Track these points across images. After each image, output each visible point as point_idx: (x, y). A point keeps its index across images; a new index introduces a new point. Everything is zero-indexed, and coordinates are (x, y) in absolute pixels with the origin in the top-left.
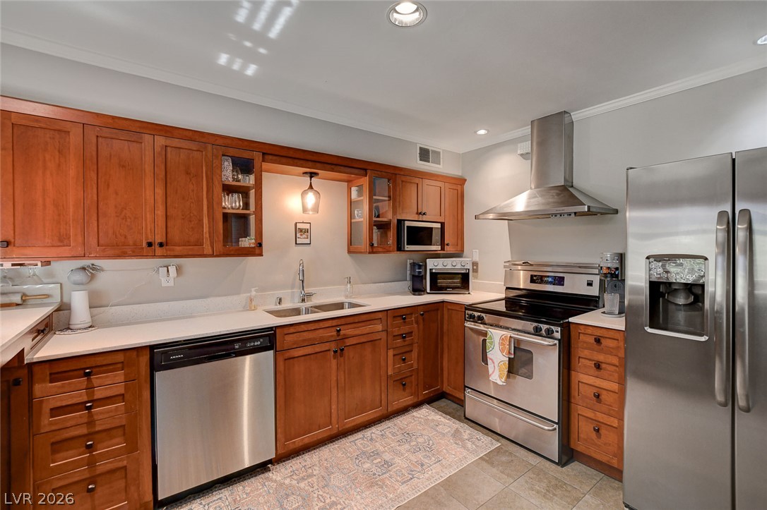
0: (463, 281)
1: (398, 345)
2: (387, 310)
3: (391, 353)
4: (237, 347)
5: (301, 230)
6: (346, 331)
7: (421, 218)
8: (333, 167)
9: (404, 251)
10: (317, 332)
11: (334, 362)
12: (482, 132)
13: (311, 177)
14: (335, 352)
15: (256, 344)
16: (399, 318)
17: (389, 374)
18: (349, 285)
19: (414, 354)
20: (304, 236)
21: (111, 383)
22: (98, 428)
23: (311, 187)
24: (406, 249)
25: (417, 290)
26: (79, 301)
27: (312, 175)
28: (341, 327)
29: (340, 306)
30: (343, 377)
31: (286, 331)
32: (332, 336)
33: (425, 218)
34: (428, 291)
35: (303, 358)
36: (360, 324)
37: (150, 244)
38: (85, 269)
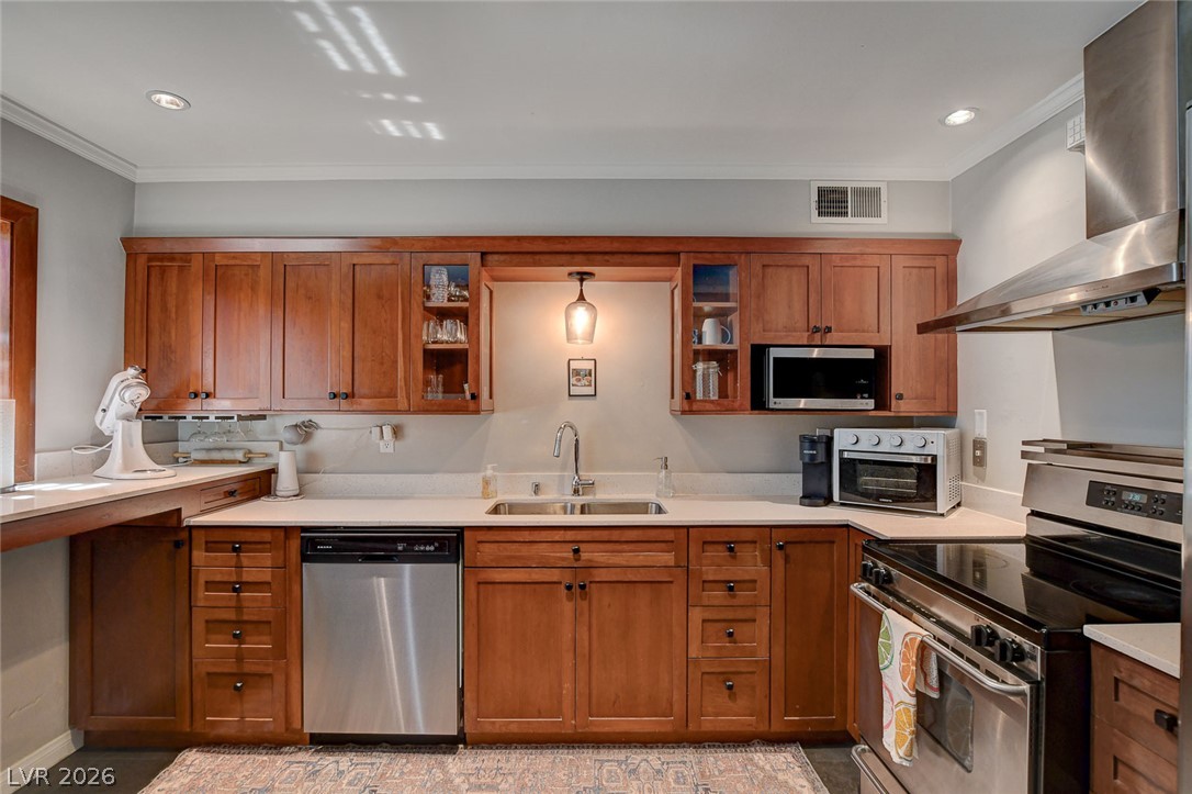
0: (920, 484)
1: (716, 602)
2: (688, 527)
3: (697, 615)
4: (400, 548)
5: (577, 372)
6: (592, 555)
7: (817, 339)
9: (769, 409)
10: (536, 546)
11: (568, 607)
12: (960, 117)
13: (582, 280)
14: (569, 588)
15: (428, 548)
16: (720, 547)
17: (693, 653)
18: (664, 471)
19: (762, 628)
20: (584, 382)
21: (258, 567)
22: (245, 618)
23: (582, 298)
24: (772, 406)
25: (812, 497)
26: (286, 464)
27: (582, 277)
28: (583, 547)
29: (642, 508)
30: (586, 637)
31: (481, 536)
32: (563, 559)
33: (832, 338)
34: (836, 498)
35: (510, 586)
36: (625, 547)
37: (335, 396)
38: (296, 426)
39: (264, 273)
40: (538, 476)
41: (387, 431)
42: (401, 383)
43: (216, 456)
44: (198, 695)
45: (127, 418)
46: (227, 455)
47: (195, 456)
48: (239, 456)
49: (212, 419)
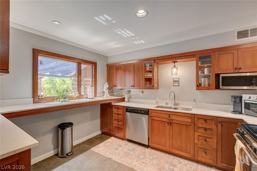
1: (202, 132)
2: (194, 114)
3: (196, 134)
4: (139, 111)
5: (175, 81)
6: (172, 117)
7: (237, 71)
8: (178, 58)
9: (220, 89)
10: (162, 114)
11: (168, 127)
13: (175, 63)
14: (168, 123)
15: (143, 112)
16: (203, 120)
17: (196, 142)
18: (194, 102)
19: (215, 140)
20: (177, 83)
21: (120, 112)
22: (119, 119)
23: (175, 66)
27: (175, 62)
28: (171, 115)
30: (171, 133)
31: (152, 111)
32: (167, 117)
33: (241, 71)
34: (243, 113)
35: (157, 121)
36: (180, 117)
37: (132, 86)
38: (128, 91)
39: (122, 68)
40: (167, 101)
41: (141, 92)
42: (141, 84)
43: (118, 95)
44: (113, 129)
45: (106, 89)
46: (119, 95)
47: (116, 95)
48: (121, 95)
49: (116, 90)
